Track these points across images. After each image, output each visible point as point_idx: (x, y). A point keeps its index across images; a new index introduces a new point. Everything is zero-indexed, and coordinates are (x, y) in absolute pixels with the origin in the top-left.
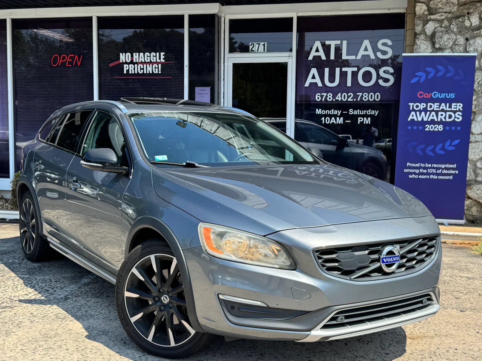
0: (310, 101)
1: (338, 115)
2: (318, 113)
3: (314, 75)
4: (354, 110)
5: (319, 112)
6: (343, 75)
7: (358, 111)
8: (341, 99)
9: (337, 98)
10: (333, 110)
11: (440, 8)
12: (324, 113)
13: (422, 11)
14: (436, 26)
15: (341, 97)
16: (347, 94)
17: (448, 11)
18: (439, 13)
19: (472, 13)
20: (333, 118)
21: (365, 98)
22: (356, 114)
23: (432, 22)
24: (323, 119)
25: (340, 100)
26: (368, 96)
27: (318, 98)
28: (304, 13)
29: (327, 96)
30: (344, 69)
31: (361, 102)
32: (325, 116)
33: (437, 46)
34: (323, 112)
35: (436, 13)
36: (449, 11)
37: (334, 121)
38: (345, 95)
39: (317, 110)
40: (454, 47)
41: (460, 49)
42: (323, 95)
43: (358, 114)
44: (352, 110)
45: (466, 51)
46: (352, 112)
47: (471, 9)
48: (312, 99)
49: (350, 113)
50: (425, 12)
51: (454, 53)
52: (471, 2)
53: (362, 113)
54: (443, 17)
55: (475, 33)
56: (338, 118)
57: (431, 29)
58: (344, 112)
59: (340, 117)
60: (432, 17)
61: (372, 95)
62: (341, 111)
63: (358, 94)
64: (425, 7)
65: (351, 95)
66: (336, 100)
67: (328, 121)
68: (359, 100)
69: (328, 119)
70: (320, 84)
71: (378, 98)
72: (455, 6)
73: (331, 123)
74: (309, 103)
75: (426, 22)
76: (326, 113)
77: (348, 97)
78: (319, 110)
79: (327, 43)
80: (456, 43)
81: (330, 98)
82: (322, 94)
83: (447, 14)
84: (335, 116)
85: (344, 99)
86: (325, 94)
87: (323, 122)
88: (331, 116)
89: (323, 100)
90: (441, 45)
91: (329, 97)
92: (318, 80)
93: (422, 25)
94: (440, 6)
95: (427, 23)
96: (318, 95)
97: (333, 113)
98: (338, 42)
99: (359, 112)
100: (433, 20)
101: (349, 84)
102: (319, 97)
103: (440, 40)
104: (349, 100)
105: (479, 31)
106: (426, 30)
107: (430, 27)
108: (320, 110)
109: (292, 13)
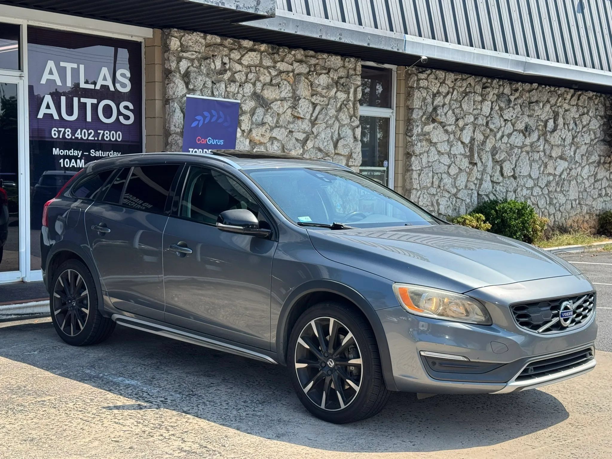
0: (45, 137)
1: (79, 157)
2: (56, 154)
3: (48, 104)
4: (95, 151)
5: (56, 151)
6: (83, 107)
7: (100, 152)
8: (81, 136)
9: (76, 136)
10: (72, 150)
11: (190, 46)
12: (63, 154)
13: (175, 46)
14: (188, 65)
15: (81, 134)
16: (88, 132)
17: (197, 50)
18: (190, 51)
19: (216, 56)
20: (73, 161)
21: (107, 137)
22: (98, 155)
23: (184, 59)
24: (62, 161)
25: (79, 138)
26: (110, 135)
27: (55, 134)
28: (36, 22)
29: (64, 133)
30: (83, 100)
31: (102, 142)
32: (65, 157)
33: (191, 87)
34: (62, 152)
35: (188, 51)
36: (199, 51)
37: (75, 164)
38: (85, 132)
39: (54, 149)
40: (203, 89)
41: (209, 92)
42: (61, 131)
43: (101, 156)
44: (94, 151)
45: (213, 95)
46: (94, 153)
47: (215, 52)
48: (47, 135)
49: (91, 154)
50: (178, 48)
51: (203, 95)
52: (215, 45)
53: (104, 154)
54: (194, 57)
55: (219, 76)
56: (78, 161)
57: (184, 67)
58: (85, 153)
59: (81, 159)
60: (185, 55)
61: (113, 134)
62: (81, 152)
63: (99, 131)
64: (178, 43)
65: (91, 133)
66: (75, 137)
67: (67, 163)
68: (100, 139)
69: (67, 162)
70: (56, 117)
71: (119, 138)
72: (203, 46)
73: (71, 166)
74: (43, 139)
75: (179, 59)
76: (65, 154)
77: (89, 134)
78: (56, 149)
79: (62, 64)
80: (206, 85)
81: (68, 135)
82: (60, 129)
83: (198, 54)
84: (76, 158)
85: (85, 136)
86: (63, 130)
87: (62, 166)
88: (70, 158)
89: (61, 137)
90: (195, 86)
91: (67, 133)
92: (53, 111)
93: (175, 62)
94: (191, 44)
95: (180, 61)
96: (55, 130)
97: (72, 154)
98: (75, 66)
99: (101, 154)
100: (186, 58)
101: (89, 119)
102: (55, 132)
103: (195, 81)
104: (90, 138)
105: (222, 76)
106: (180, 69)
107: (184, 65)
108: (58, 149)
109: (22, 20)
